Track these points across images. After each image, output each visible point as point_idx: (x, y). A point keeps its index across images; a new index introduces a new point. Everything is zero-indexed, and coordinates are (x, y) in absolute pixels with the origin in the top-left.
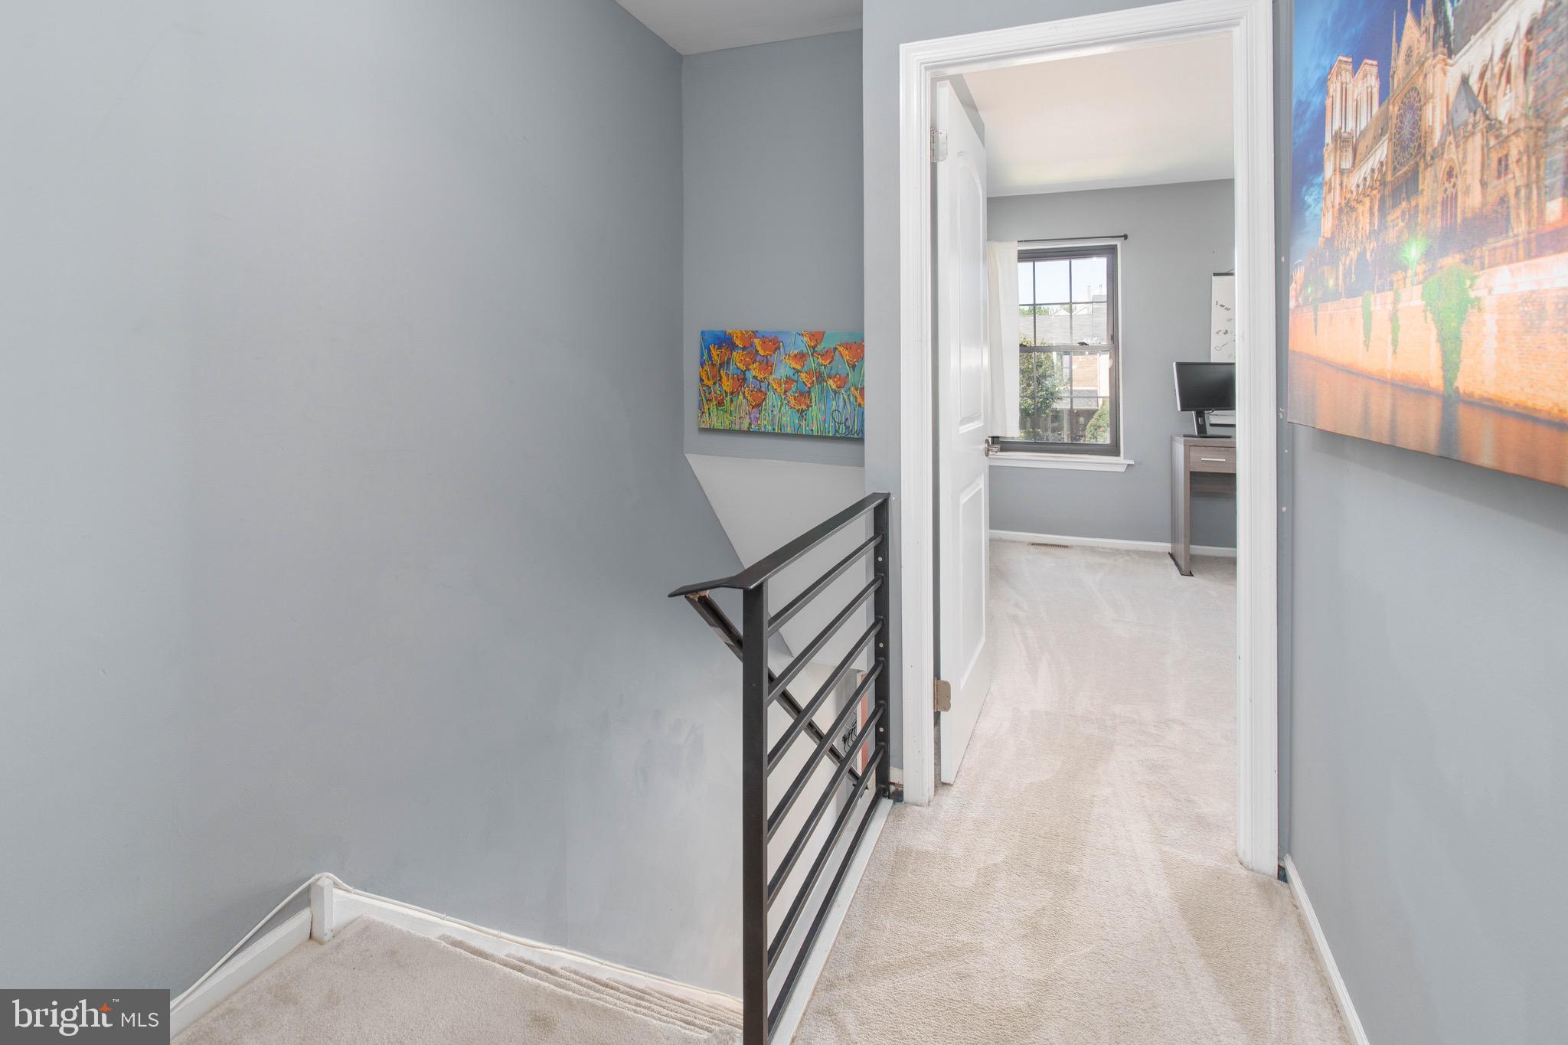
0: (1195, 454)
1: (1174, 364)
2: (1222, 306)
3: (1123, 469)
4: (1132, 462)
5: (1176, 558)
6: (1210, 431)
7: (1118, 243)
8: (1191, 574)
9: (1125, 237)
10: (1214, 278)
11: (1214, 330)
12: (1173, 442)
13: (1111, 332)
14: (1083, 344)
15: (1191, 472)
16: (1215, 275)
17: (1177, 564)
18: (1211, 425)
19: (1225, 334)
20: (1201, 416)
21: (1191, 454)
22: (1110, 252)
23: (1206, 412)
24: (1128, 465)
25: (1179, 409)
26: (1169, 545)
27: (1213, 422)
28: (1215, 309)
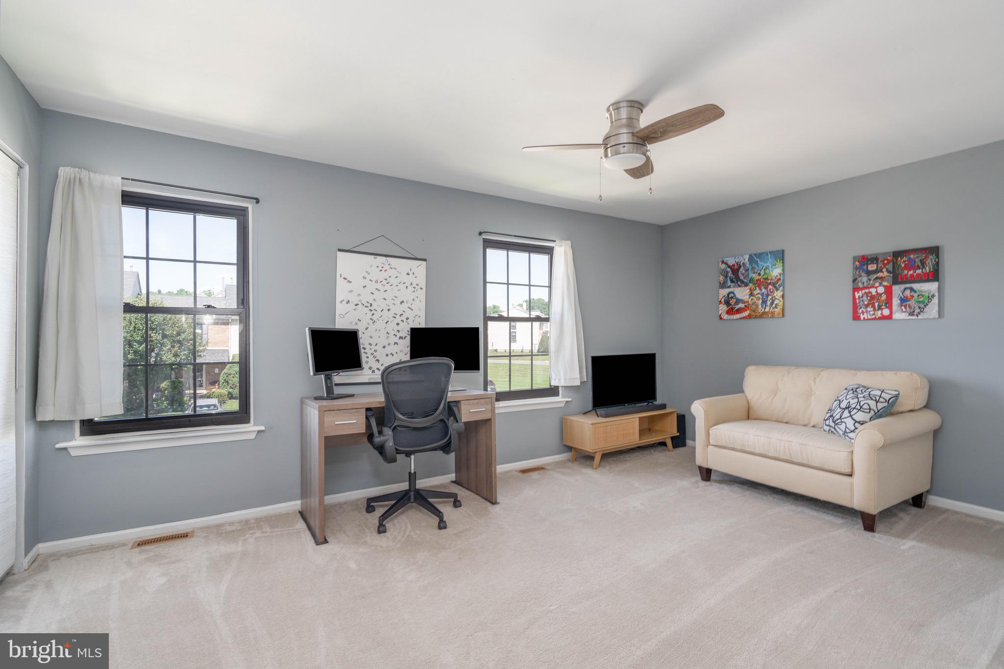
0: (328, 419)
1: (307, 329)
2: (345, 279)
3: (253, 436)
4: (262, 428)
5: (308, 519)
6: (337, 391)
7: (249, 205)
8: (326, 541)
9: (258, 201)
10: (339, 253)
11: (338, 300)
12: (304, 406)
13: (241, 296)
14: (209, 306)
15: (325, 437)
16: (340, 250)
17: (309, 528)
18: (336, 385)
19: (347, 303)
20: (329, 378)
21: (326, 419)
22: (240, 214)
23: (333, 375)
24: (259, 432)
25: (312, 373)
26: (299, 502)
27: (337, 382)
28: (340, 282)
